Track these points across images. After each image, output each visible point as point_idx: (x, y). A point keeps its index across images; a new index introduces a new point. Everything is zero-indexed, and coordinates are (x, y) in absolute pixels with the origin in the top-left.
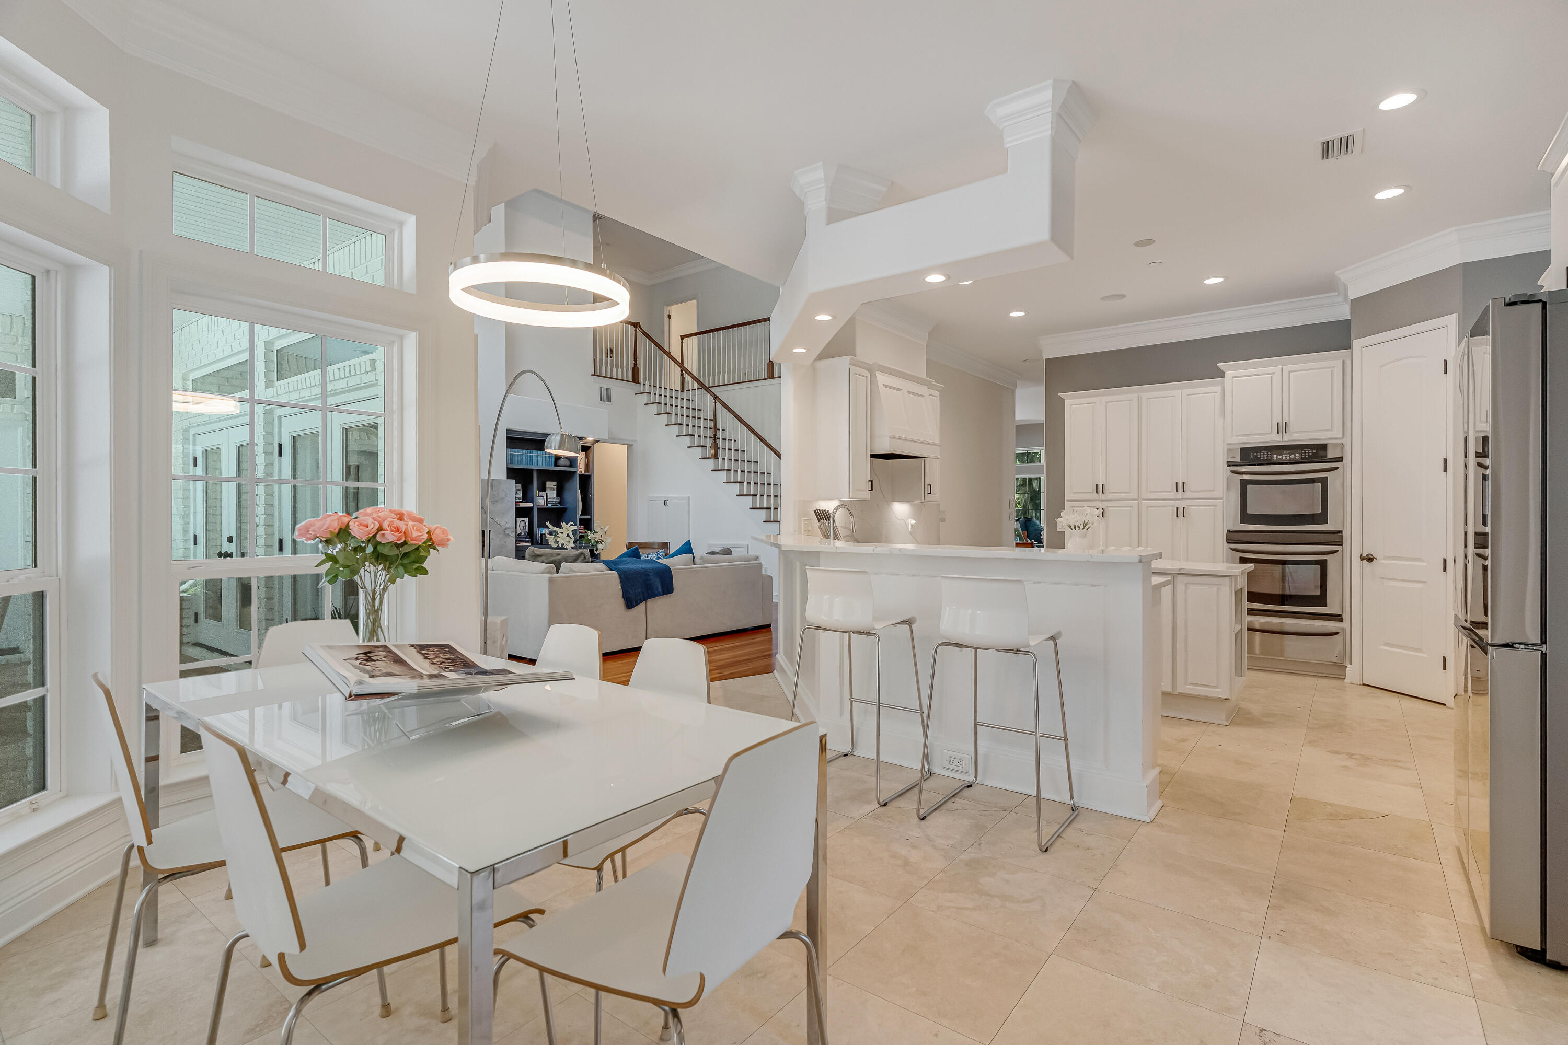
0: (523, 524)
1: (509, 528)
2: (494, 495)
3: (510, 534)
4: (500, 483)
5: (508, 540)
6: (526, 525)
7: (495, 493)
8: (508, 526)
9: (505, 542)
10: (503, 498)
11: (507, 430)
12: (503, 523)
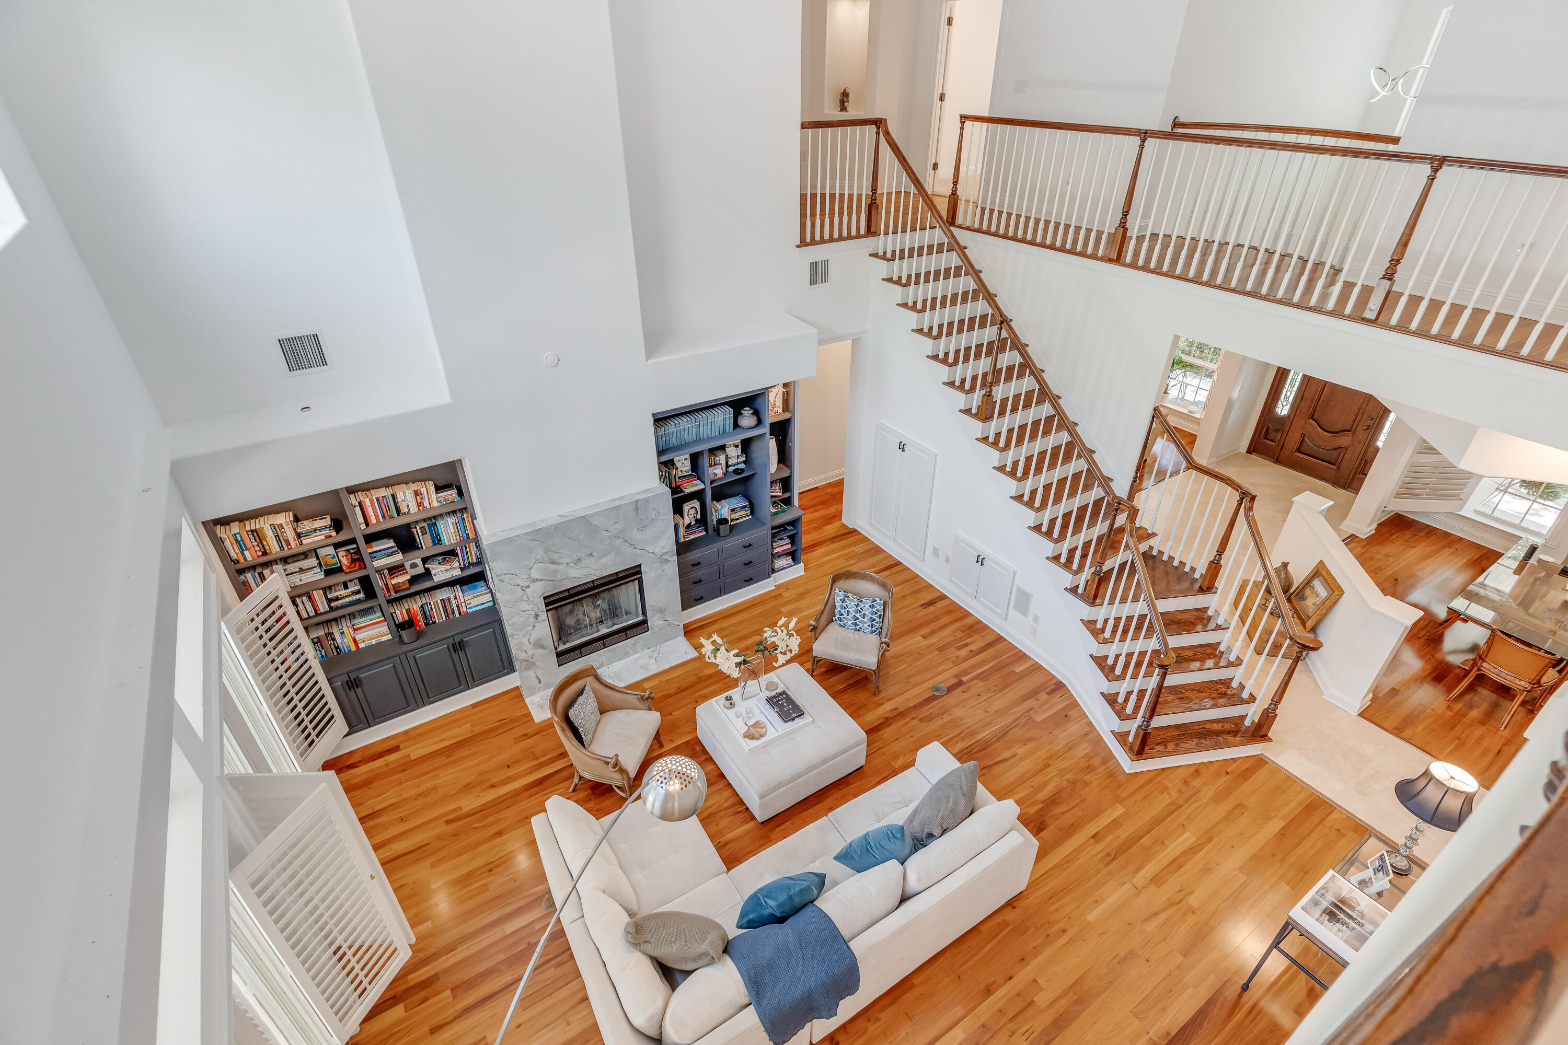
0: (692, 511)
1: (667, 553)
2: (641, 519)
4: (648, 502)
5: (666, 567)
6: (697, 512)
7: (642, 517)
8: (664, 550)
9: (664, 570)
10: (653, 520)
12: (657, 550)
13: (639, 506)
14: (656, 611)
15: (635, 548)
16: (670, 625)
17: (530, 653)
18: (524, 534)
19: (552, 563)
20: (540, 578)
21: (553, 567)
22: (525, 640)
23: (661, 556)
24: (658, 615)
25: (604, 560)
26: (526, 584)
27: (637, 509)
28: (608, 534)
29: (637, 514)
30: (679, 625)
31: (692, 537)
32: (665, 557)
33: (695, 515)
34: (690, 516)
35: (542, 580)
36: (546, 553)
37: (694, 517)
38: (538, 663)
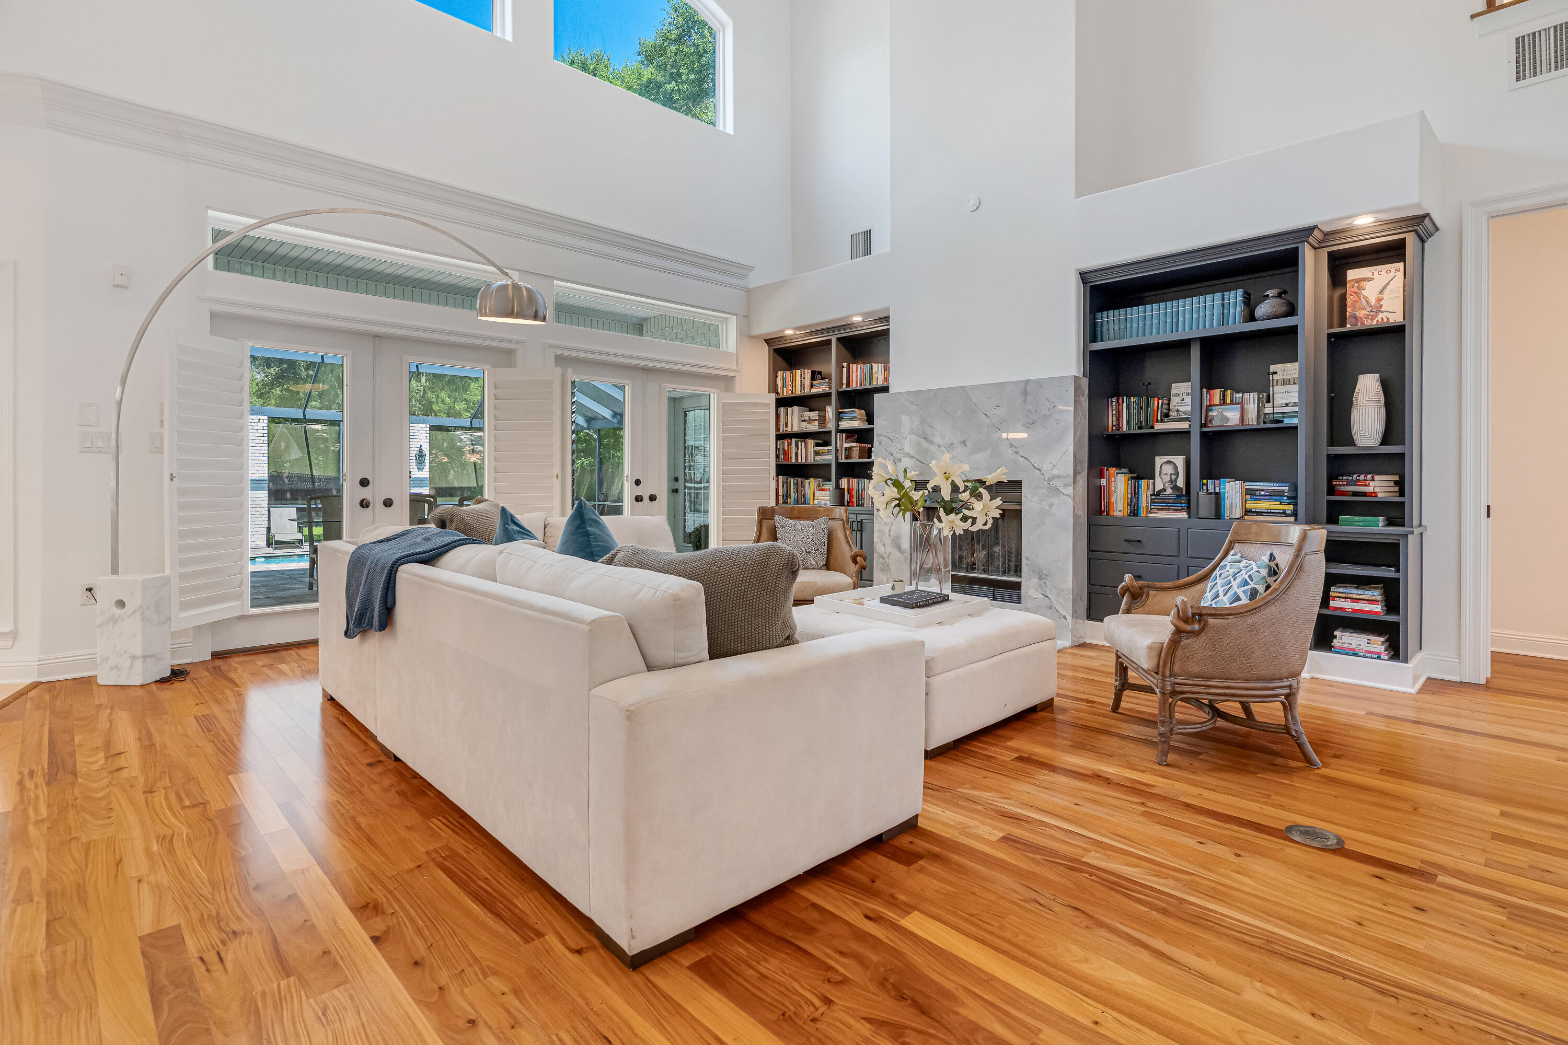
0: (1168, 469)
1: (1059, 477)
2: (1029, 411)
3: (1061, 489)
4: (1041, 387)
5: (1055, 501)
6: (1177, 474)
7: (1030, 407)
8: (1056, 472)
9: (1051, 505)
10: (1046, 416)
11: (1081, 274)
12: (1046, 467)
13: (1028, 390)
14: (1034, 572)
15: (1016, 453)
16: (1051, 608)
17: (889, 549)
18: (907, 393)
19: (925, 438)
20: (912, 454)
21: (925, 444)
22: (886, 529)
23: (1049, 480)
24: (1036, 580)
25: (978, 457)
26: (898, 456)
27: (1025, 393)
28: (987, 420)
29: (1024, 401)
30: (1065, 618)
31: (1162, 515)
32: (1056, 483)
33: (1173, 477)
34: (1163, 476)
35: (913, 457)
36: (921, 423)
37: (1171, 481)
38: (892, 568)
